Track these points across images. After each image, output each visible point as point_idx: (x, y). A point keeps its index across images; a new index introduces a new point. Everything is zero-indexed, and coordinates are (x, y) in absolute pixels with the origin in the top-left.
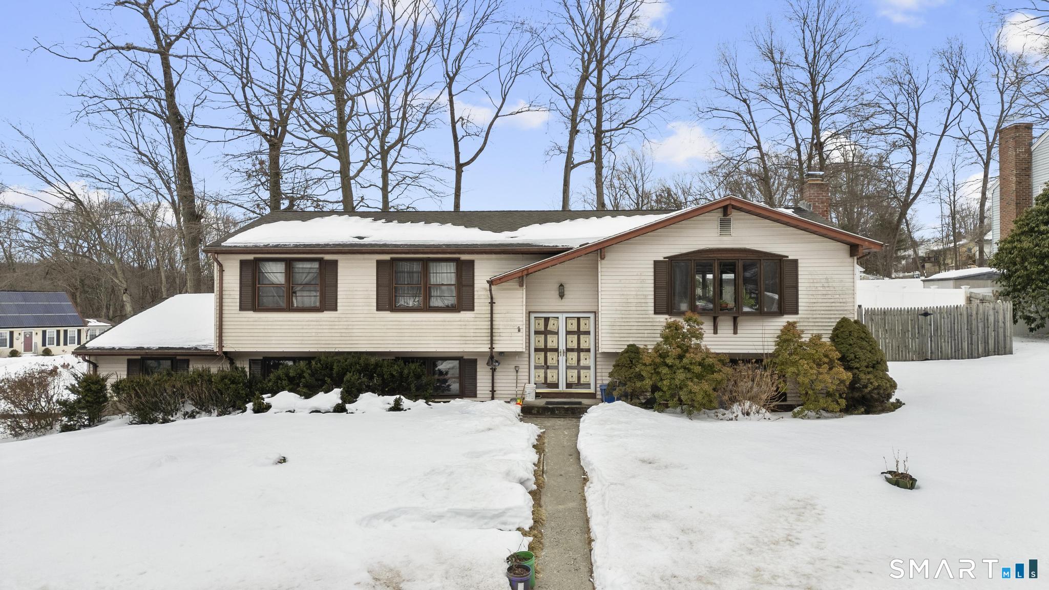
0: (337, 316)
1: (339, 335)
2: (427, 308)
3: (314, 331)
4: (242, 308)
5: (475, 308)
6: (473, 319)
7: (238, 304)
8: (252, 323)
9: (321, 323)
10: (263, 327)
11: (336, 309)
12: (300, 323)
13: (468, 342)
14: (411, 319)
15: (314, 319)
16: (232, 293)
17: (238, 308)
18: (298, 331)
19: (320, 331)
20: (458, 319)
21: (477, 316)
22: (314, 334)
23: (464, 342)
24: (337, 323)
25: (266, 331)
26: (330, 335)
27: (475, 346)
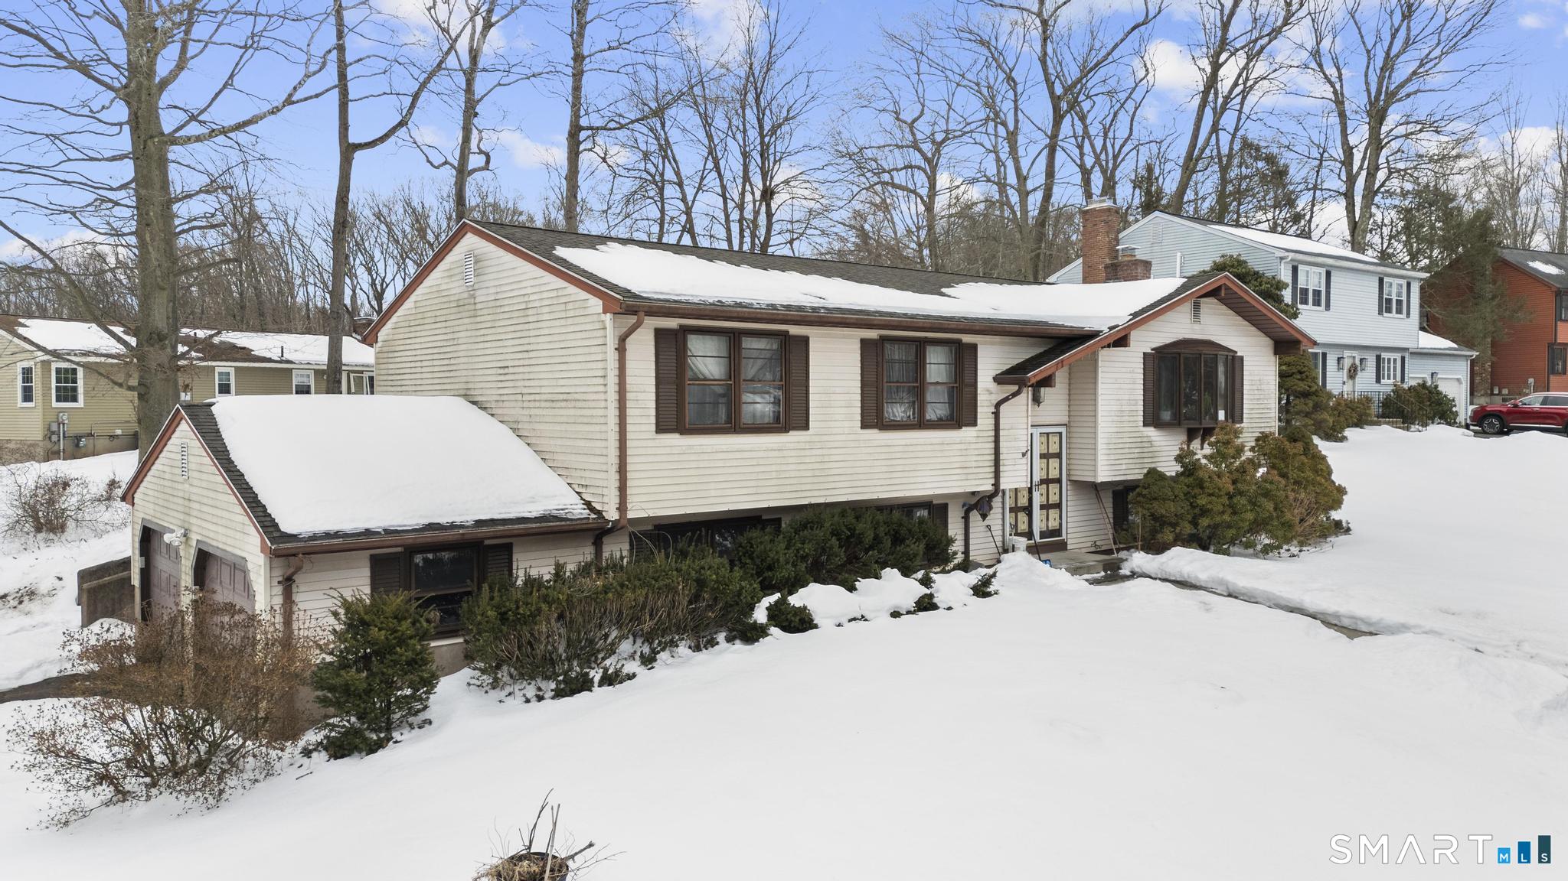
0: (808, 439)
1: (809, 474)
2: (920, 423)
3: (774, 468)
4: (661, 428)
5: (979, 421)
6: (974, 440)
7: (653, 420)
8: (676, 458)
9: (785, 453)
10: (694, 465)
11: (806, 427)
12: (754, 455)
13: (970, 477)
14: (903, 442)
15: (775, 446)
16: (641, 396)
17: (653, 427)
18: (751, 469)
19: (784, 468)
20: (958, 440)
21: (981, 434)
22: (774, 475)
23: (964, 477)
24: (807, 453)
25: (702, 472)
26: (798, 474)
27: (978, 482)
